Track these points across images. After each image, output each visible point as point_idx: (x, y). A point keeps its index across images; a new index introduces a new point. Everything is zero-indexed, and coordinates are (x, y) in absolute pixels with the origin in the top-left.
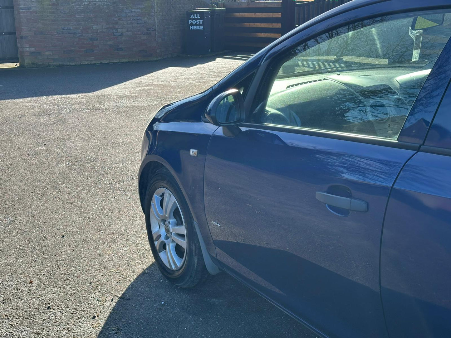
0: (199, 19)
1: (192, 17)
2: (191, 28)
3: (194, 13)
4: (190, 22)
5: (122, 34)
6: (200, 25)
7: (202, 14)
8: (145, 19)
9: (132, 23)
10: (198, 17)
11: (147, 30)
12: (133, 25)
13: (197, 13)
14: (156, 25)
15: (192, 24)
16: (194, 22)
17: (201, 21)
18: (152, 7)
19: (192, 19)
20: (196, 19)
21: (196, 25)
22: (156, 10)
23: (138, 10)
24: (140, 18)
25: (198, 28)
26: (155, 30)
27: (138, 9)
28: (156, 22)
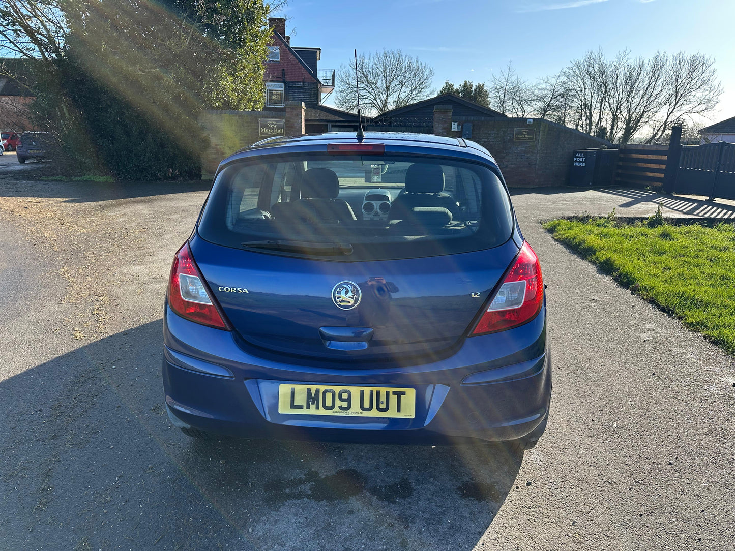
0: (582, 157)
1: (577, 155)
2: (575, 164)
3: (579, 152)
4: (575, 159)
5: (507, 166)
6: (582, 162)
7: (586, 154)
8: (528, 155)
9: (517, 158)
10: (582, 156)
11: (529, 164)
12: (517, 160)
13: (581, 152)
14: (538, 161)
15: (576, 161)
16: (578, 159)
17: (584, 159)
18: (536, 146)
19: (577, 157)
20: (580, 157)
21: (580, 162)
22: (539, 149)
23: (523, 149)
24: (523, 154)
25: (581, 164)
26: (535, 164)
27: (524, 147)
28: (538, 158)
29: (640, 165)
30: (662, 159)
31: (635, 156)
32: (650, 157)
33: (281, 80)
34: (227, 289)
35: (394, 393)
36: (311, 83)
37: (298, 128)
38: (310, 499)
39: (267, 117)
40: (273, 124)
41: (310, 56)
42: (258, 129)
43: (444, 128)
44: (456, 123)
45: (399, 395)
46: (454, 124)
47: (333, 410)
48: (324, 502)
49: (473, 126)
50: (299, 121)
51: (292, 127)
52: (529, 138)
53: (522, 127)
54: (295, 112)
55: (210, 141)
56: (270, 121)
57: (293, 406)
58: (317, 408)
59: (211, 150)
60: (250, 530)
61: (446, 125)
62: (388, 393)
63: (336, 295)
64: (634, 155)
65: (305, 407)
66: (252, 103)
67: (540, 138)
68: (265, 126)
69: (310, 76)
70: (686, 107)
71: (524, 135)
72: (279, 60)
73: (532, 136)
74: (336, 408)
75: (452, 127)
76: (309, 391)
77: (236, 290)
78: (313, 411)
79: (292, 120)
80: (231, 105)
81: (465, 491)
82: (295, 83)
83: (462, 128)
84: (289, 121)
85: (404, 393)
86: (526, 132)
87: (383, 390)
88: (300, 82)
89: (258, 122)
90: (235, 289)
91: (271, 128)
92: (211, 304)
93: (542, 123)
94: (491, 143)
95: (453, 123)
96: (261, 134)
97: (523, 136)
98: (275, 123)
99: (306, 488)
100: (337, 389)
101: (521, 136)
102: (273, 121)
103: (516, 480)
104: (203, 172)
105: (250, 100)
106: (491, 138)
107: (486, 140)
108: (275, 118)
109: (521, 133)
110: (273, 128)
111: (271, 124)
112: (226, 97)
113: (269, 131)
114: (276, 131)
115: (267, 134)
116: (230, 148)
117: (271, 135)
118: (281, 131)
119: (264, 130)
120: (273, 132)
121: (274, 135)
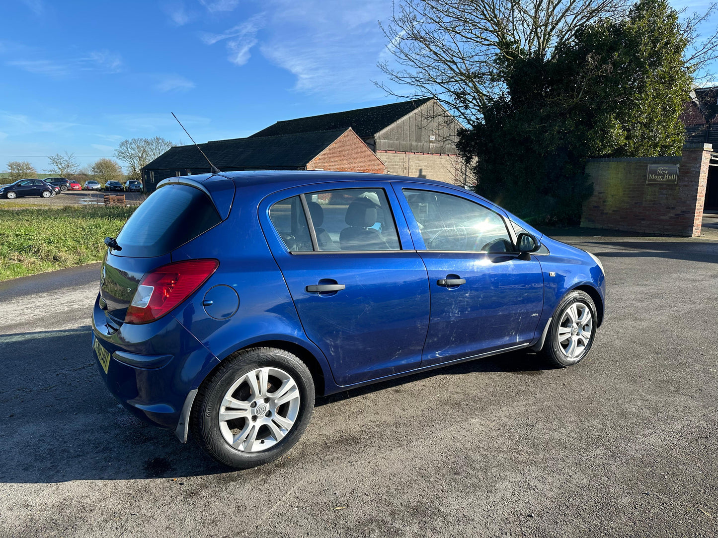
37: (694, 173)
39: (658, 163)
40: (664, 170)
42: (646, 176)
50: (698, 165)
51: (688, 173)
54: (693, 155)
55: (593, 189)
56: (661, 166)
59: (594, 198)
68: (655, 172)
79: (688, 165)
80: (627, 152)
84: (684, 166)
89: (646, 169)
91: (660, 175)
96: (649, 181)
98: (667, 168)
102: (665, 166)
104: (583, 220)
108: (668, 163)
110: (663, 175)
111: (662, 170)
112: (615, 145)
113: (659, 178)
114: (667, 177)
115: (655, 181)
116: (612, 196)
117: (659, 181)
118: (673, 177)
119: (653, 177)
120: (663, 178)
121: (663, 182)
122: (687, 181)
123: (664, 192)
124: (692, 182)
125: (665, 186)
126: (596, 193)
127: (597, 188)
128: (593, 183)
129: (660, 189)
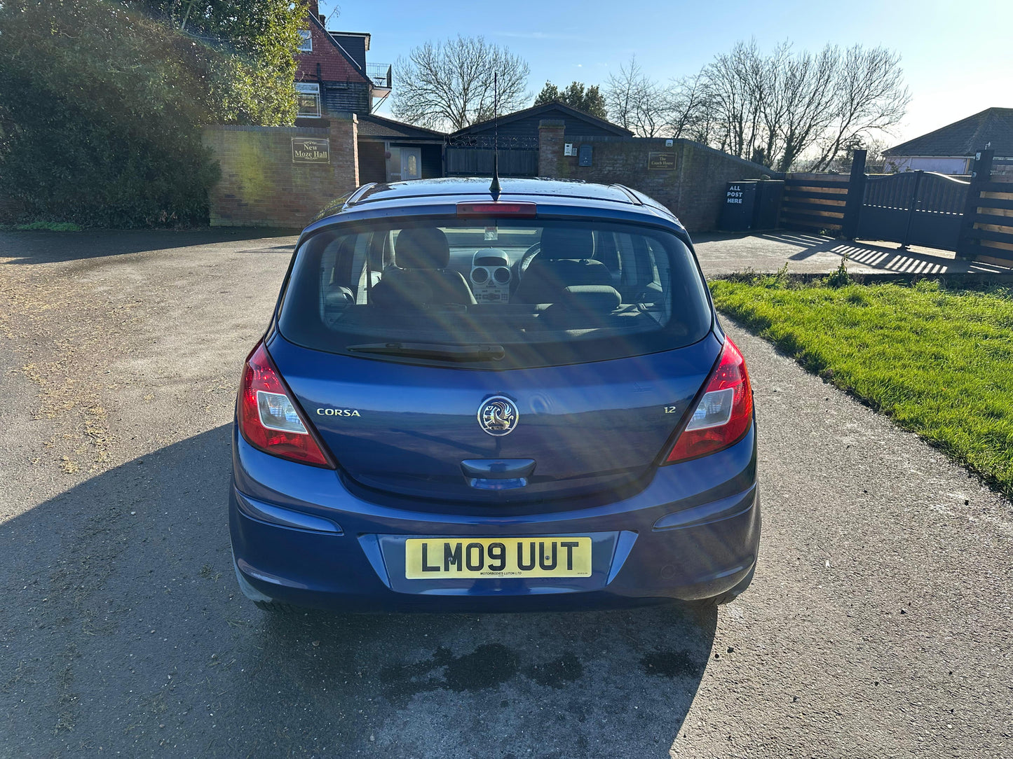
0: (738, 191)
1: (732, 188)
2: (729, 201)
3: (734, 185)
4: (729, 194)
6: (738, 198)
7: (743, 187)
8: (668, 189)
10: (738, 189)
11: (669, 201)
13: (737, 185)
14: (680, 198)
15: (730, 197)
16: (733, 194)
17: (741, 194)
18: (678, 177)
19: (732, 191)
20: (735, 192)
21: (735, 197)
22: (682, 181)
23: (661, 180)
24: (661, 188)
25: (736, 201)
26: (677, 201)
27: (661, 179)
28: (681, 192)
29: (813, 200)
30: (841, 193)
31: (805, 189)
32: (826, 190)
33: (316, 79)
34: (329, 412)
35: (563, 545)
36: (358, 83)
38: (447, 689)
39: (303, 136)
40: (312, 145)
41: (356, 45)
42: (290, 152)
43: (554, 152)
44: (571, 145)
45: (570, 546)
46: (568, 146)
47: (481, 571)
48: (466, 693)
49: (594, 149)
50: (350, 141)
51: (340, 150)
52: (669, 166)
53: (658, 151)
54: (343, 128)
55: (220, 170)
56: (308, 141)
57: (426, 568)
58: (460, 569)
59: (222, 182)
60: (372, 738)
61: (556, 148)
62: (554, 545)
63: (485, 416)
64: (804, 187)
65: (442, 568)
66: (279, 115)
67: (683, 166)
68: (301, 148)
69: (357, 73)
70: (864, 121)
71: (662, 161)
72: (311, 50)
73: (672, 164)
74: (486, 569)
75: (565, 151)
76: (447, 547)
77: (343, 413)
78: (453, 573)
79: (340, 140)
80: (250, 118)
81: (651, 666)
82: (335, 83)
83: (578, 152)
84: (335, 141)
85: (576, 544)
86: (664, 157)
87: (548, 542)
88: (343, 82)
89: (290, 143)
90: (341, 411)
91: (309, 151)
92: (307, 433)
93: (685, 146)
94: (618, 173)
95: (566, 145)
96: (296, 159)
97: (661, 163)
98: (315, 143)
99: (439, 673)
100: (486, 543)
101: (658, 163)
102: (315, 141)
103: (713, 646)
104: (212, 215)
105: (277, 110)
106: (618, 165)
107: (611, 169)
108: (315, 137)
109: (657, 159)
110: (312, 151)
111: (310, 145)
112: (242, 106)
113: (307, 156)
114: (317, 155)
115: (303, 159)
116: (250, 180)
117: (309, 160)
118: (324, 155)
119: (300, 154)
120: (313, 156)
121: (313, 160)
122: (341, 161)
123: (317, 174)
124: (347, 161)
125: (316, 167)
126: (225, 176)
127: (225, 169)
128: (218, 161)
129: (310, 170)
